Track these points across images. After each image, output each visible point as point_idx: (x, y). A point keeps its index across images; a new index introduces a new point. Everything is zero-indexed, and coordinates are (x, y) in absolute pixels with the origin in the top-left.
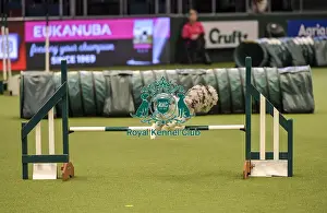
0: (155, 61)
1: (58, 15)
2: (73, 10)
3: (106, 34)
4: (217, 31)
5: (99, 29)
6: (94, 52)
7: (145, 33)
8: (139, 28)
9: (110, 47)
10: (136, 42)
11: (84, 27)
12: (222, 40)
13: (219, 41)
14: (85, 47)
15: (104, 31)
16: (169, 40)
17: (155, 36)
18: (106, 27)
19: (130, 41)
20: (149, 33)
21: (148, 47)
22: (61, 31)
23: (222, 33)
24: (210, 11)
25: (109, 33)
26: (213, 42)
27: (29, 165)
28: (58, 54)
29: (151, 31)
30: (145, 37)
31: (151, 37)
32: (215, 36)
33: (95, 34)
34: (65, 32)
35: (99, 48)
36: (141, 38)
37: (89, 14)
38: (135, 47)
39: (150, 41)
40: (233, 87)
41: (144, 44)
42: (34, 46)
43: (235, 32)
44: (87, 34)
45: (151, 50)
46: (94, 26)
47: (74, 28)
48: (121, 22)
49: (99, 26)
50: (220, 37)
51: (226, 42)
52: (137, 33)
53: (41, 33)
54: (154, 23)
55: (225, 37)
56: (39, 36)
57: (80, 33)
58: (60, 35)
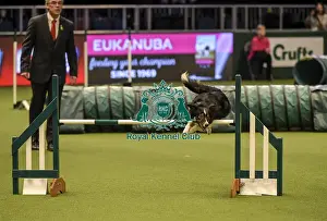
0: (218, 77)
1: (121, 28)
2: (137, 23)
3: (167, 48)
4: (282, 47)
5: (160, 43)
6: (155, 67)
7: (207, 48)
8: (200, 44)
9: (172, 62)
10: (197, 57)
11: (145, 41)
12: (287, 56)
13: (284, 58)
14: (145, 62)
15: (165, 46)
16: (232, 55)
17: (217, 51)
18: (167, 41)
19: (192, 55)
20: (212, 48)
21: (210, 62)
22: (122, 45)
23: (287, 49)
24: (278, 27)
25: (171, 47)
26: (278, 58)
27: (20, 179)
28: (118, 69)
29: (214, 46)
30: (207, 53)
31: (214, 52)
32: (279, 52)
33: (156, 48)
34: (125, 46)
35: (159, 63)
36: (203, 53)
37: (153, 28)
38: (197, 62)
39: (212, 57)
40: (264, 105)
41: (206, 59)
42: (93, 60)
43: (300, 49)
44: (148, 48)
45: (213, 66)
46: (155, 40)
47: (135, 42)
48: (183, 36)
49: (160, 41)
50: (284, 54)
51: (290, 58)
52: (199, 48)
53: (101, 46)
54: (217, 38)
55: (290, 54)
56: (99, 50)
57: (140, 47)
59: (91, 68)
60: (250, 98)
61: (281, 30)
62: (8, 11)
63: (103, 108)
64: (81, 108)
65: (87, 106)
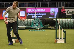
1: (34, 7)
2: (38, 6)
3: (44, 11)
4: (69, 11)
6: (41, 15)
7: (53, 11)
8: (51, 10)
9: (45, 14)
11: (39, 10)
12: (70, 13)
14: (39, 14)
16: (58, 13)
18: (44, 10)
19: (50, 13)
20: (54, 11)
21: (54, 14)
22: (34, 10)
25: (45, 11)
26: (68, 13)
28: (34, 16)
30: (53, 12)
31: (54, 12)
33: (42, 11)
34: (35, 11)
35: (43, 14)
37: (41, 7)
39: (54, 13)
41: (53, 13)
42: (28, 14)
44: (40, 11)
46: (42, 9)
49: (43, 9)
51: (71, 13)
52: (51, 11)
54: (55, 9)
56: (30, 11)
57: (38, 11)
58: (34, 11)
59: (28, 15)
60: (61, 22)
61: (69, 7)
62: (10, 3)
63: (29, 24)
64: (24, 24)
65: (26, 24)
